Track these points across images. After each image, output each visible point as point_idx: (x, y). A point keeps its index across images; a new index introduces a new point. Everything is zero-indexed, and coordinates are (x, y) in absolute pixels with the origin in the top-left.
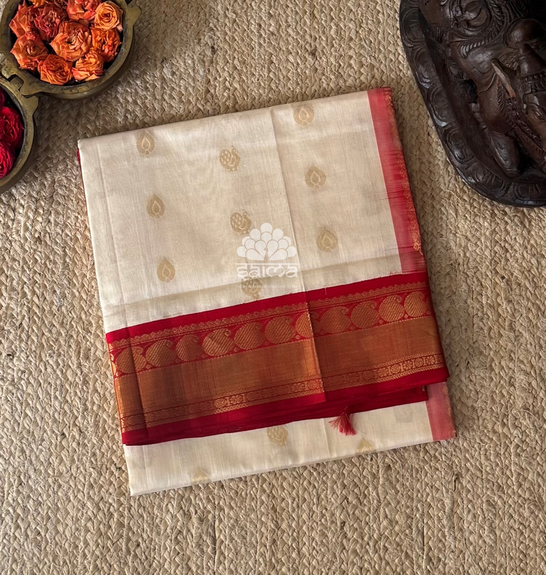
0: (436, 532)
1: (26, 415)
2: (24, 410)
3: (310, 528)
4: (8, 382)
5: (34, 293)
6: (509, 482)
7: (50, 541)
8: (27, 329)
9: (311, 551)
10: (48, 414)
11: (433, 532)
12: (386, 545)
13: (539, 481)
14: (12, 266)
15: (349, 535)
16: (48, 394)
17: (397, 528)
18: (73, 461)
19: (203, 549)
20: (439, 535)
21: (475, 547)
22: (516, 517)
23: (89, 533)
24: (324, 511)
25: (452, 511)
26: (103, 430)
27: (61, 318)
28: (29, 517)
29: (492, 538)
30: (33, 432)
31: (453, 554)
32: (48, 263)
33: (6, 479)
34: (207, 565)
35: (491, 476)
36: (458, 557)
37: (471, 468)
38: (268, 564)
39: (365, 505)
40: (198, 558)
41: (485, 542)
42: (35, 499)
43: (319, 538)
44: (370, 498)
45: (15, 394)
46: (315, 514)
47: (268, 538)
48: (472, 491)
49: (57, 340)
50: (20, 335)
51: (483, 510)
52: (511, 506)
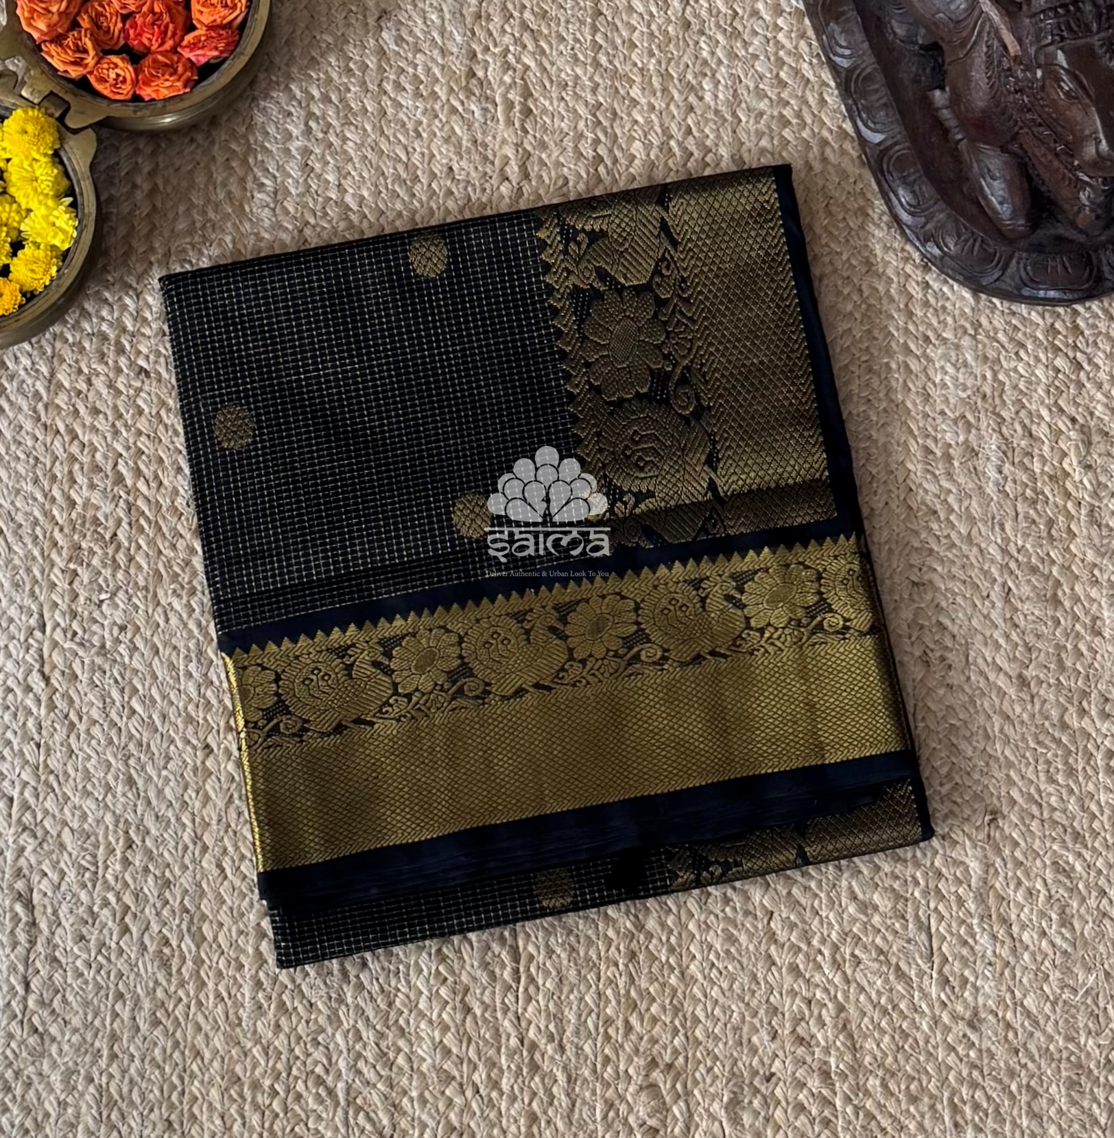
0: (954, 925)
1: (133, 711)
2: (128, 703)
3: (703, 926)
4: (93, 651)
5: (138, 473)
6: (1096, 825)
7: (188, 957)
8: (126, 544)
10: (174, 707)
11: (949, 926)
12: (857, 952)
14: (92, 423)
15: (782, 935)
16: (173, 668)
17: (876, 919)
18: (229, 799)
19: (493, 972)
20: (962, 931)
21: (1033, 954)
23: (266, 941)
24: (731, 891)
25: (984, 884)
28: (147, 910)
29: (1067, 935)
30: (149, 745)
31: (989, 968)
32: (163, 413)
33: (101, 838)
34: (503, 1003)
35: (1058, 813)
36: (1002, 974)
37: (1020, 800)
38: (623, 1000)
39: (812, 876)
40: (485, 989)
41: (1051, 944)
42: (158, 873)
43: (722, 945)
45: (108, 672)
46: (713, 896)
47: (621, 948)
48: (1022, 843)
49: (188, 563)
50: (113, 557)
51: (1045, 880)
52: (1100, 872)
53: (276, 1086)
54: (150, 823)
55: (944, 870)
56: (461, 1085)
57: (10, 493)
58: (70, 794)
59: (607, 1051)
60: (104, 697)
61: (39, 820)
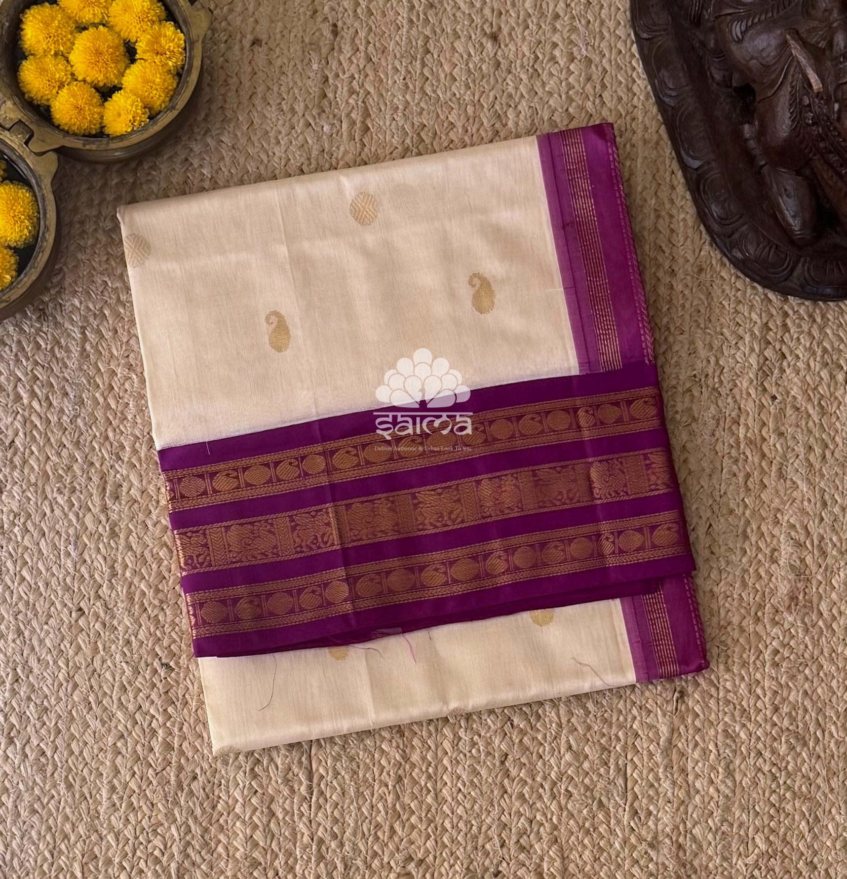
0: (645, 772)
1: (23, 579)
2: (20, 572)
3: (454, 761)
5: (33, 394)
6: (759, 704)
7: (59, 764)
8: (22, 450)
9: (455, 795)
10: (55, 578)
11: (641, 773)
12: (570, 789)
13: (806, 703)
15: (513, 772)
16: (55, 547)
17: (586, 765)
18: (96, 650)
19: (293, 787)
20: (651, 777)
21: (703, 797)
22: (767, 754)
23: (120, 757)
24: (476, 738)
25: (670, 743)
26: (140, 608)
27: (76, 436)
28: (28, 729)
29: (730, 784)
30: (34, 605)
31: (669, 805)
32: (56, 349)
34: (299, 810)
35: (731, 694)
36: (678, 809)
37: (703, 683)
38: (390, 811)
39: (538, 730)
40: (286, 799)
41: (718, 791)
42: (38, 702)
43: (468, 776)
44: (546, 720)
45: (5, 548)
46: (463, 741)
47: (391, 773)
48: (702, 716)
49: (70, 468)
50: (12, 458)
51: (716, 744)
52: (759, 738)
53: (124, 863)
54: (33, 663)
55: (640, 732)
56: (265, 869)
59: (375, 848)
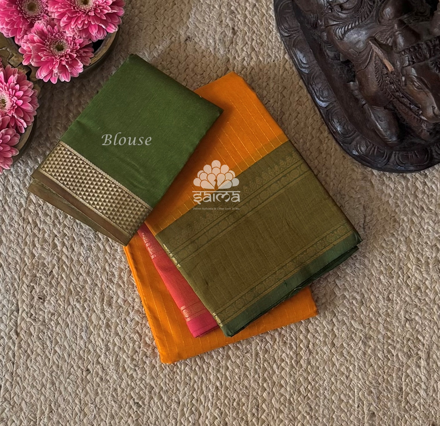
1: (56, 352)
2: (54, 347)
4: (40, 323)
5: (64, 244)
8: (56, 276)
10: (74, 351)
14: (44, 220)
16: (74, 333)
18: (97, 394)
26: (122, 369)
27: (88, 269)
30: (62, 367)
33: (39, 407)
45: (46, 333)
49: (83, 287)
50: (51, 281)
54: (60, 400)
57: (6, 248)
58: (26, 386)
60: (43, 344)
61: (12, 397)
